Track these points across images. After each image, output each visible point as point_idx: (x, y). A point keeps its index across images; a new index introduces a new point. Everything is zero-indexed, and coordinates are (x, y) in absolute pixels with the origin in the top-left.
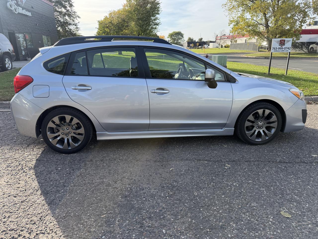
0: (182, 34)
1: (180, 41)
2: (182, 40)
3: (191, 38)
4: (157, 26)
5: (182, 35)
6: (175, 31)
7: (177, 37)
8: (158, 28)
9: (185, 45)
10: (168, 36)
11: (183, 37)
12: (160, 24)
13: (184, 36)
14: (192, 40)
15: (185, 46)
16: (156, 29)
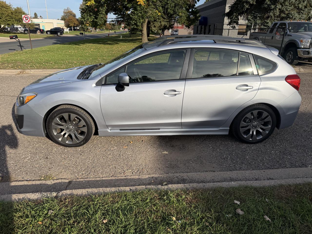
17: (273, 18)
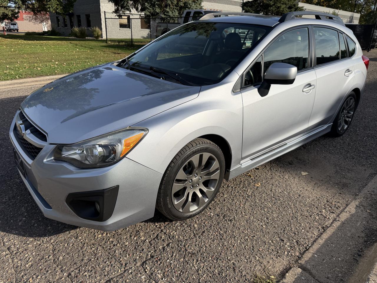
17: (172, 6)
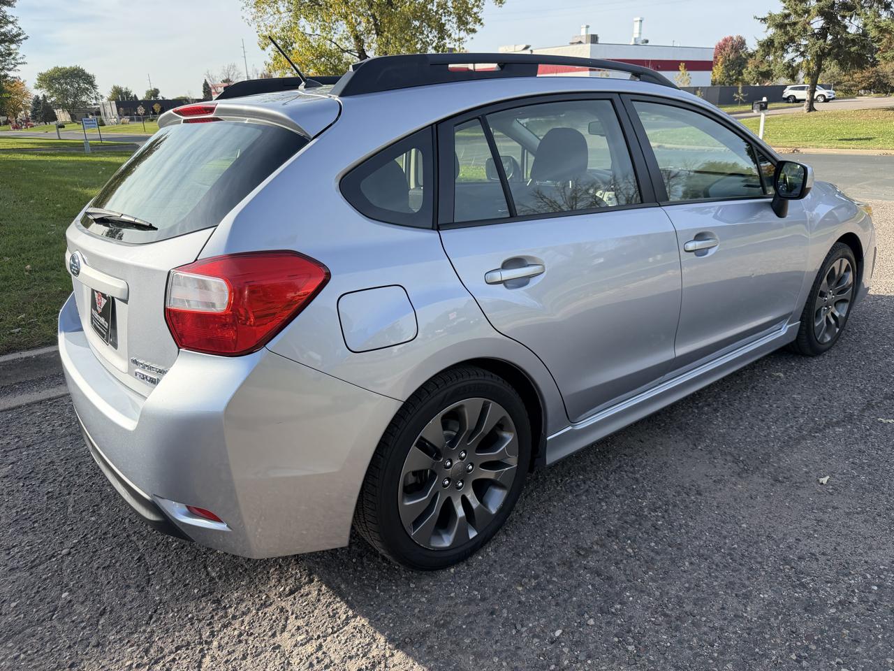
0: (88, 76)
1: (84, 98)
2: (93, 95)
3: (124, 90)
4: (13, 46)
5: (89, 80)
6: (60, 67)
7: (72, 86)
8: (17, 54)
9: (108, 110)
10: (37, 82)
11: (94, 87)
12: (21, 37)
13: (96, 83)
14: (127, 93)
15: (108, 114)
16: (10, 54)
